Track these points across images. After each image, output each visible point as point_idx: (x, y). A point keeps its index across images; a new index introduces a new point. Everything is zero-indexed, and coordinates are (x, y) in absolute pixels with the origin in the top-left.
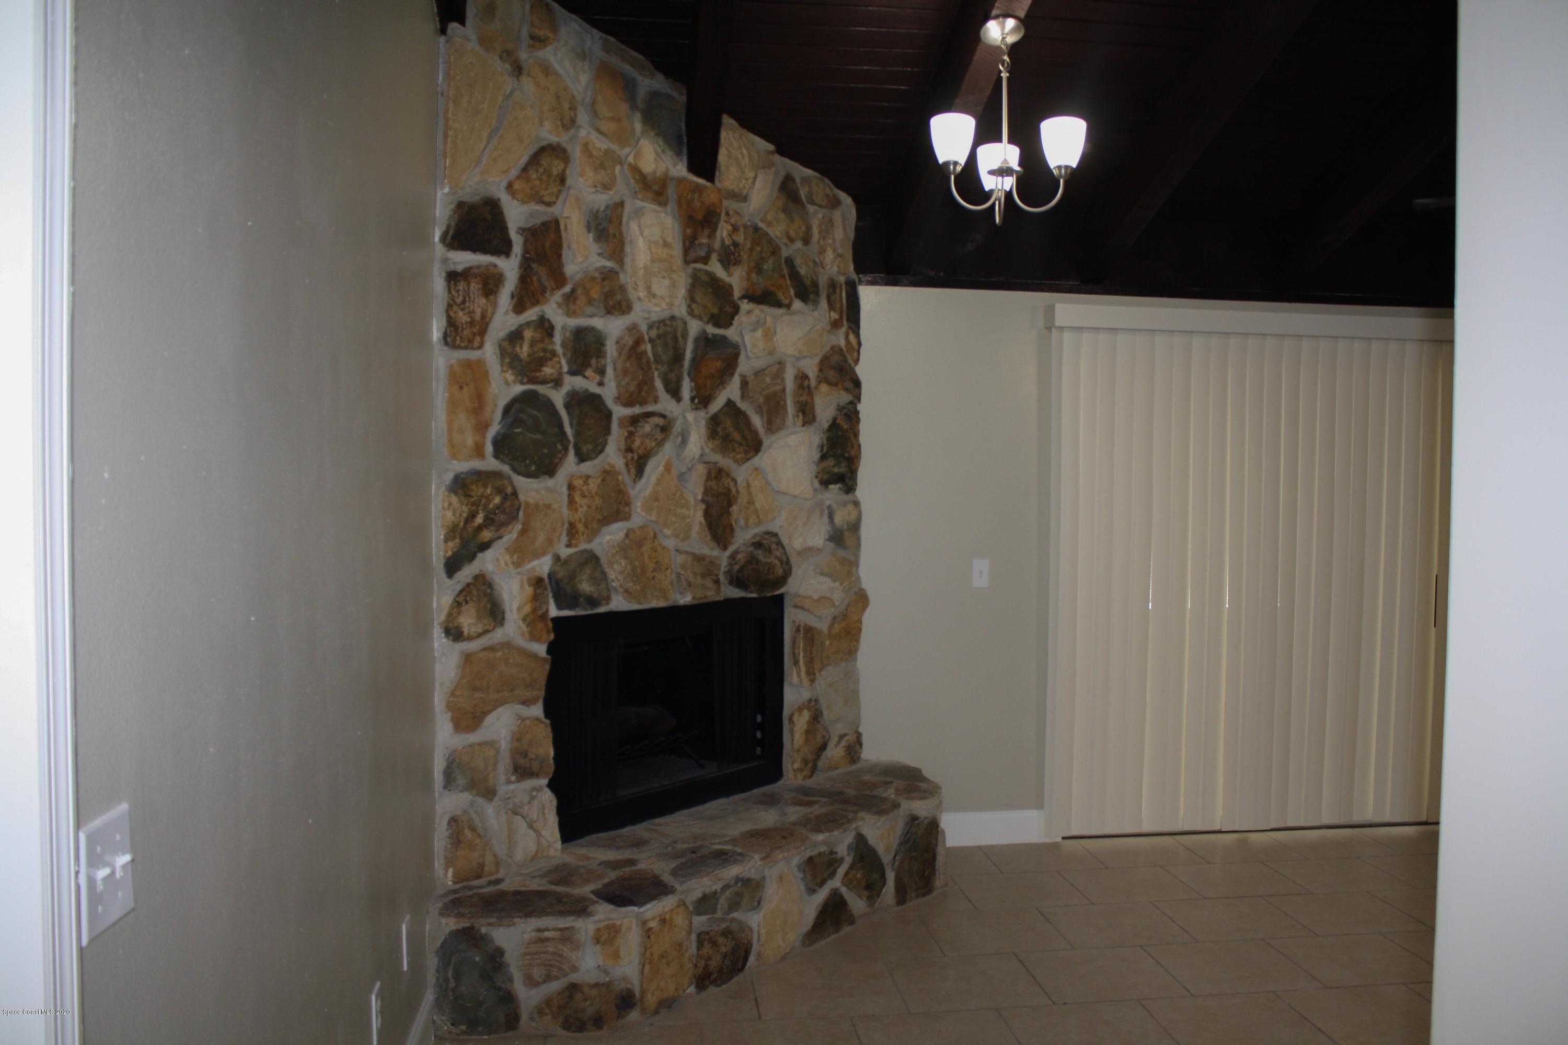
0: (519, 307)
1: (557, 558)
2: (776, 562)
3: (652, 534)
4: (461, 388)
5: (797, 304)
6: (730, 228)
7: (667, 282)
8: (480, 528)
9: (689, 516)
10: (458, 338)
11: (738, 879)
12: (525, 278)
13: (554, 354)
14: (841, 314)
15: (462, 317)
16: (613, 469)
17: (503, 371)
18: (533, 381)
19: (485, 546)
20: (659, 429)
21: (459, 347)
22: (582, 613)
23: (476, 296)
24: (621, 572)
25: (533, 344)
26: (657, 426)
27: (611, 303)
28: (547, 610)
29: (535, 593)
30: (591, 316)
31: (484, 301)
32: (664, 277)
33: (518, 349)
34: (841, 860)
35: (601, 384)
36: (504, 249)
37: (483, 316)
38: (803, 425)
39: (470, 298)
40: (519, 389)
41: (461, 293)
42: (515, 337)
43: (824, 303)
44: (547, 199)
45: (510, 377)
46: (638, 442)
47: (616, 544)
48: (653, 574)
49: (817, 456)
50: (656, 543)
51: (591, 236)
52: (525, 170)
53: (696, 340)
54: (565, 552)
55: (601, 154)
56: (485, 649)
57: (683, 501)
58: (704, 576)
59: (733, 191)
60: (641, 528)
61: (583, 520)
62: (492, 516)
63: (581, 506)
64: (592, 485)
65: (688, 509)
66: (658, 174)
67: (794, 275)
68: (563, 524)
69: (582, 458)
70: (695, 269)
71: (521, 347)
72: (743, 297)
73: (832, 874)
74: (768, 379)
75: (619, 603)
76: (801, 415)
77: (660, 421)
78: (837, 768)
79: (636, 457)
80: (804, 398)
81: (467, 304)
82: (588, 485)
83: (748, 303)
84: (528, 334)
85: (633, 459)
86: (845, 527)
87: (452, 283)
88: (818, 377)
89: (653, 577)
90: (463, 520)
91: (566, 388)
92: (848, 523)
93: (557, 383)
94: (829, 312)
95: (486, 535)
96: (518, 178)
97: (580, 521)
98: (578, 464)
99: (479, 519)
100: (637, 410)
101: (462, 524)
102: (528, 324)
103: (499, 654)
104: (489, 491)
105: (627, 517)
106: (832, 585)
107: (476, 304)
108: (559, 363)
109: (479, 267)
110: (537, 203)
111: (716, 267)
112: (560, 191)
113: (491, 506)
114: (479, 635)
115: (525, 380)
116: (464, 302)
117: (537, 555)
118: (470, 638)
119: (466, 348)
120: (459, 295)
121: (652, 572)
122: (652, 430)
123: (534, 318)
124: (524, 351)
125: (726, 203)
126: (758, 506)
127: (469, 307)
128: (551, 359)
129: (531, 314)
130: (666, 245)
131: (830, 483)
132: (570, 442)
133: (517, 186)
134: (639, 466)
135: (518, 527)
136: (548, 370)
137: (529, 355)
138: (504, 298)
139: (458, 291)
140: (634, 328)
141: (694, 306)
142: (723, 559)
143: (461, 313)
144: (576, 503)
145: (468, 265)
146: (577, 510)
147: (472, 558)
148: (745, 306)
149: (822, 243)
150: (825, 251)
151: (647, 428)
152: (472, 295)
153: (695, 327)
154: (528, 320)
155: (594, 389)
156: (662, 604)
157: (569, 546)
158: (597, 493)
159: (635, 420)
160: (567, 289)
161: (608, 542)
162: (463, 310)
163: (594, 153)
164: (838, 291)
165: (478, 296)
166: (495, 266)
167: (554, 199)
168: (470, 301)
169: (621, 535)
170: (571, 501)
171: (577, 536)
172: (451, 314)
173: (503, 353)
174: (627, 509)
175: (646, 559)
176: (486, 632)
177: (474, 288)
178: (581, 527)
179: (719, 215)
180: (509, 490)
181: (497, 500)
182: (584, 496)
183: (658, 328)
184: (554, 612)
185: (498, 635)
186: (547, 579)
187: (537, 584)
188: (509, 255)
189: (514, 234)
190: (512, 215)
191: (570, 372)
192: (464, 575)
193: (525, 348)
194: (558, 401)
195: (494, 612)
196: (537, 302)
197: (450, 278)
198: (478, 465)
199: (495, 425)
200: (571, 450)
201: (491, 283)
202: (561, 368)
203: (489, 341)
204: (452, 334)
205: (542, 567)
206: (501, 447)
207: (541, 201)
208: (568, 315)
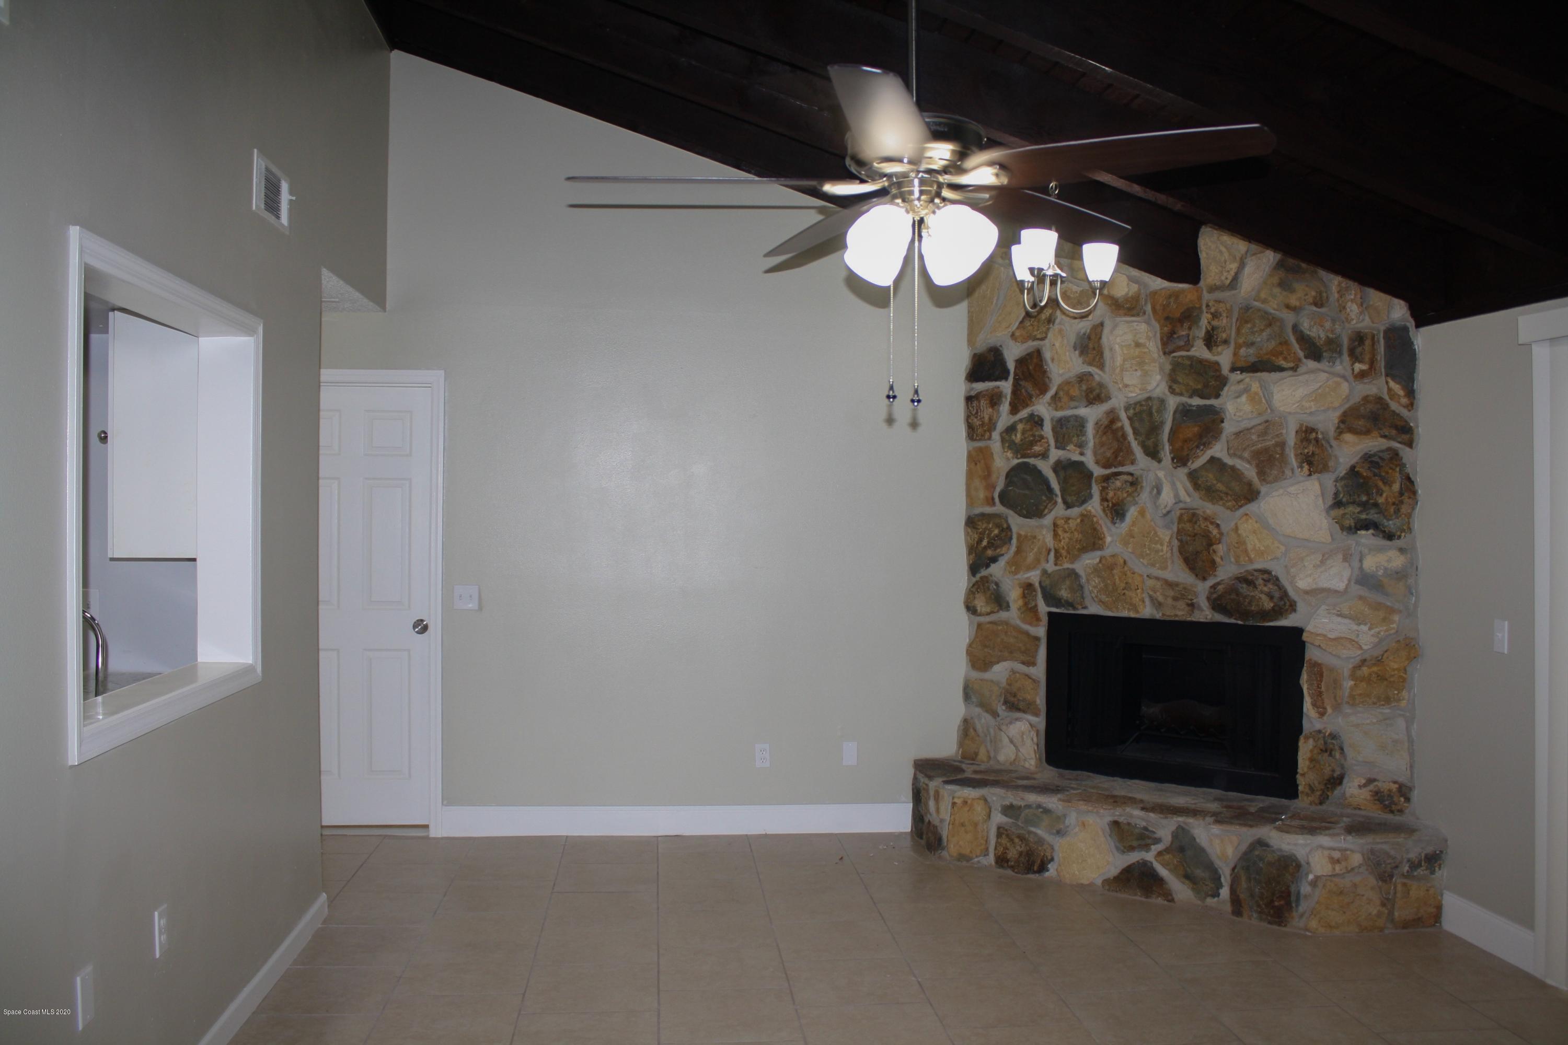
0: (1014, 410)
1: (1045, 572)
2: (1263, 597)
3: (1122, 561)
4: (976, 464)
5: (1311, 364)
6: (1209, 316)
7: (1139, 373)
8: (985, 548)
9: (1162, 551)
10: (975, 435)
11: (1039, 806)
12: (1014, 392)
13: (1042, 437)
14: (1372, 363)
15: (977, 422)
16: (1089, 513)
17: (1005, 452)
18: (1023, 456)
19: (994, 560)
20: (1128, 484)
21: (976, 440)
22: (1066, 611)
23: (985, 408)
24: (1095, 587)
25: (1023, 433)
26: (1126, 482)
27: (1092, 396)
28: (1036, 606)
29: (1024, 593)
30: (1076, 408)
31: (990, 410)
32: (1136, 370)
33: (1013, 437)
34: (1158, 841)
35: (1082, 454)
36: (1004, 375)
37: (990, 419)
38: (1310, 475)
39: (981, 410)
40: (1016, 461)
41: (975, 408)
42: (1011, 429)
43: (1346, 357)
44: (1039, 336)
45: (1010, 454)
46: (1111, 494)
47: (1091, 566)
48: (1123, 592)
49: (1330, 502)
50: (1126, 569)
51: (1077, 352)
52: (1022, 323)
53: (1175, 413)
54: (1050, 567)
55: (1077, 295)
56: (991, 623)
57: (1157, 539)
58: (1175, 599)
59: (1215, 285)
60: (1113, 556)
61: (1066, 548)
62: (993, 541)
63: (1064, 538)
64: (1071, 525)
65: (1162, 545)
66: (1130, 294)
67: (1303, 339)
68: (1050, 550)
69: (1068, 506)
70: (1175, 357)
71: (1016, 435)
72: (1233, 369)
73: (1147, 847)
74: (1254, 437)
75: (1094, 609)
76: (1306, 467)
77: (1129, 478)
78: (1360, 809)
79: (1111, 505)
80: (1311, 448)
81: (979, 414)
82: (1069, 524)
83: (1241, 373)
84: (1020, 427)
85: (1108, 506)
86: (1381, 573)
87: (970, 403)
88: (1338, 428)
89: (1124, 594)
90: (975, 543)
91: (1050, 460)
92: (1386, 569)
93: (1044, 455)
94: (1353, 365)
95: (990, 553)
96: (1018, 328)
97: (1063, 548)
98: (1066, 510)
99: (985, 543)
100: (1114, 470)
101: (975, 545)
102: (1021, 420)
103: (1000, 628)
104: (991, 526)
105: (1101, 548)
106: (1355, 627)
107: (985, 413)
108: (1047, 442)
109: (987, 390)
110: (1032, 341)
111: (1199, 351)
112: (1048, 329)
113: (992, 535)
114: (988, 614)
115: (1019, 456)
116: (977, 413)
117: (1029, 568)
118: (980, 615)
119: (980, 440)
120: (974, 409)
121: (1123, 589)
122: (1122, 485)
123: (1026, 416)
124: (1018, 437)
125: (1206, 296)
126: (1250, 547)
127: (980, 416)
128: (1040, 441)
129: (1024, 413)
130: (1138, 345)
131: (1359, 530)
132: (1056, 495)
133: (1017, 334)
134: (1117, 511)
135: (1013, 549)
136: (1037, 448)
137: (1022, 440)
138: (1005, 407)
139: (973, 407)
140: (1112, 412)
141: (1175, 386)
142: (1202, 588)
143: (975, 420)
144: (1060, 536)
145: (979, 391)
146: (1060, 541)
147: (988, 566)
148: (1237, 376)
149: (1340, 302)
150: (1344, 308)
151: (1118, 484)
152: (982, 408)
153: (1173, 402)
154: (1021, 418)
155: (1076, 457)
156: (1132, 615)
157: (1056, 564)
158: (1075, 530)
159: (1106, 479)
160: (1052, 392)
161: (1087, 564)
162: (976, 417)
163: (1072, 296)
164: (1368, 342)
165: (987, 408)
166: (999, 388)
167: (1044, 335)
168: (980, 412)
169: (1098, 560)
170: (1056, 535)
171: (1061, 558)
172: (970, 421)
173: (1003, 441)
174: (1100, 542)
175: (1117, 580)
176: (992, 612)
177: (984, 403)
178: (1064, 553)
179: (1200, 308)
180: (1005, 526)
181: (996, 531)
182: (1066, 532)
183: (1134, 409)
184: (1043, 607)
185: (1003, 615)
186: (1037, 585)
187: (1028, 587)
188: (1006, 379)
189: (1011, 366)
190: (1012, 353)
191: (1057, 448)
192: (978, 576)
193: (1019, 436)
194: (1045, 467)
195: (999, 601)
196: (1027, 406)
197: (969, 399)
198: (988, 510)
199: (1000, 485)
200: (1059, 500)
201: (995, 399)
202: (1049, 446)
203: (996, 435)
204: (972, 432)
205: (1034, 576)
206: (1004, 498)
207: (1035, 339)
208: (1056, 410)
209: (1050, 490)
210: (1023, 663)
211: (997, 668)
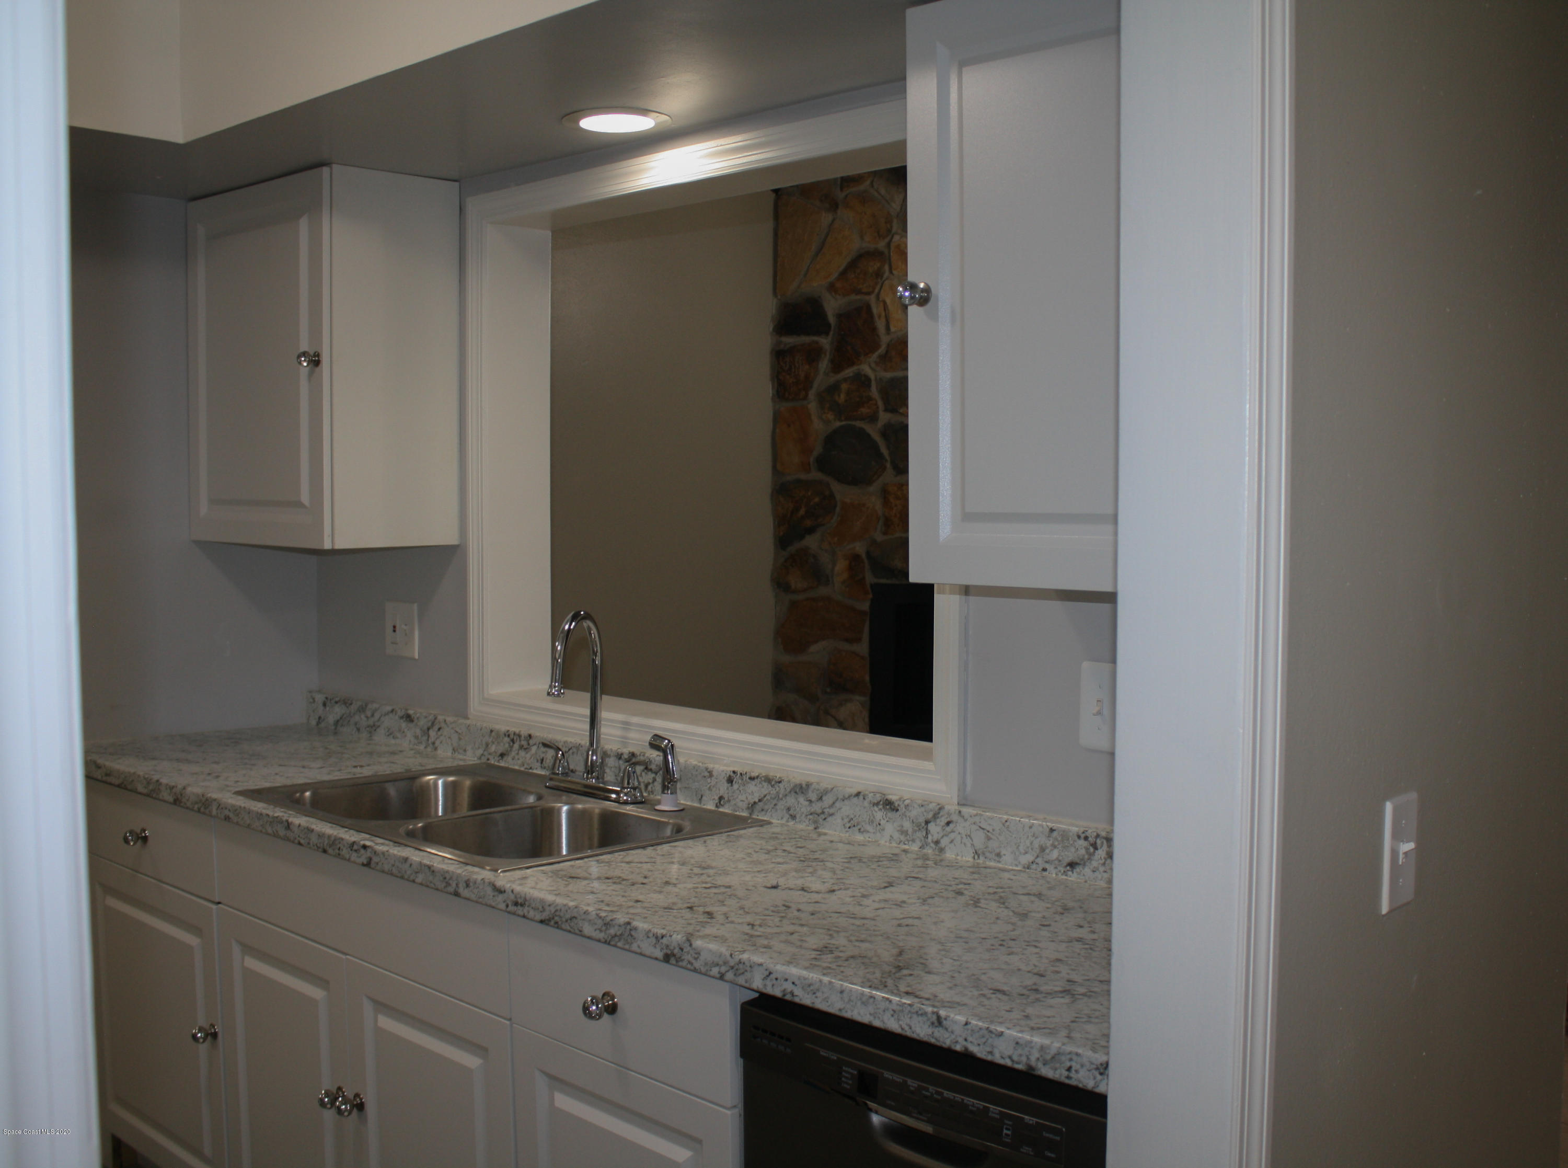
0: (837, 367)
1: (873, 542)
4: (789, 426)
8: (801, 518)
10: (785, 394)
12: (838, 349)
13: (870, 399)
15: (789, 380)
17: (824, 413)
18: (847, 419)
19: (811, 531)
21: (785, 400)
22: (894, 582)
23: (800, 364)
25: (850, 393)
28: (865, 578)
29: (850, 565)
31: (807, 367)
33: (835, 397)
36: (823, 329)
37: (806, 377)
39: (795, 366)
40: (838, 424)
41: (785, 363)
42: (834, 388)
44: (864, 290)
45: (830, 416)
52: (843, 274)
54: (879, 537)
56: (809, 600)
61: (898, 515)
62: (812, 510)
63: (896, 506)
64: (904, 492)
68: (879, 519)
69: (899, 472)
71: (839, 396)
81: (791, 370)
82: (902, 490)
84: (844, 386)
87: (778, 357)
90: (787, 513)
91: (881, 423)
93: (872, 418)
95: (808, 523)
96: (838, 279)
97: (895, 516)
98: (896, 476)
99: (802, 512)
101: (786, 516)
102: (845, 380)
103: (819, 604)
104: (808, 494)
107: (800, 370)
108: (876, 404)
109: (802, 345)
110: (856, 294)
112: (876, 283)
113: (812, 504)
114: (804, 590)
115: (843, 418)
117: (855, 539)
118: (795, 591)
119: (791, 400)
120: (784, 365)
123: (851, 375)
124: (842, 398)
127: (792, 372)
128: (867, 402)
129: (849, 372)
132: (886, 461)
133: (837, 285)
135: (836, 518)
136: (864, 410)
137: (846, 401)
138: (824, 364)
139: (783, 363)
143: (786, 377)
144: (891, 503)
145: (792, 345)
146: (892, 509)
147: (802, 537)
152: (797, 364)
154: (845, 377)
157: (885, 533)
160: (882, 350)
162: (788, 374)
165: (802, 364)
166: (817, 343)
167: (871, 289)
168: (793, 368)
170: (886, 502)
171: (892, 527)
172: (779, 377)
173: (822, 401)
176: (809, 588)
177: (799, 359)
178: (896, 521)
180: (826, 494)
181: (817, 500)
182: (898, 499)
184: (870, 578)
185: (823, 591)
186: (864, 556)
187: (855, 559)
188: (827, 334)
189: (831, 319)
190: (832, 306)
191: (886, 410)
192: (792, 549)
193: (843, 396)
194: (873, 432)
195: (818, 576)
196: (853, 364)
197: (779, 354)
198: (803, 476)
199: (818, 450)
200: (888, 465)
201: (813, 355)
202: (878, 408)
203: (812, 394)
204: (782, 391)
205: (860, 548)
206: (823, 464)
207: (859, 292)
208: (885, 370)
209: (880, 455)
210: (847, 640)
211: (813, 648)
